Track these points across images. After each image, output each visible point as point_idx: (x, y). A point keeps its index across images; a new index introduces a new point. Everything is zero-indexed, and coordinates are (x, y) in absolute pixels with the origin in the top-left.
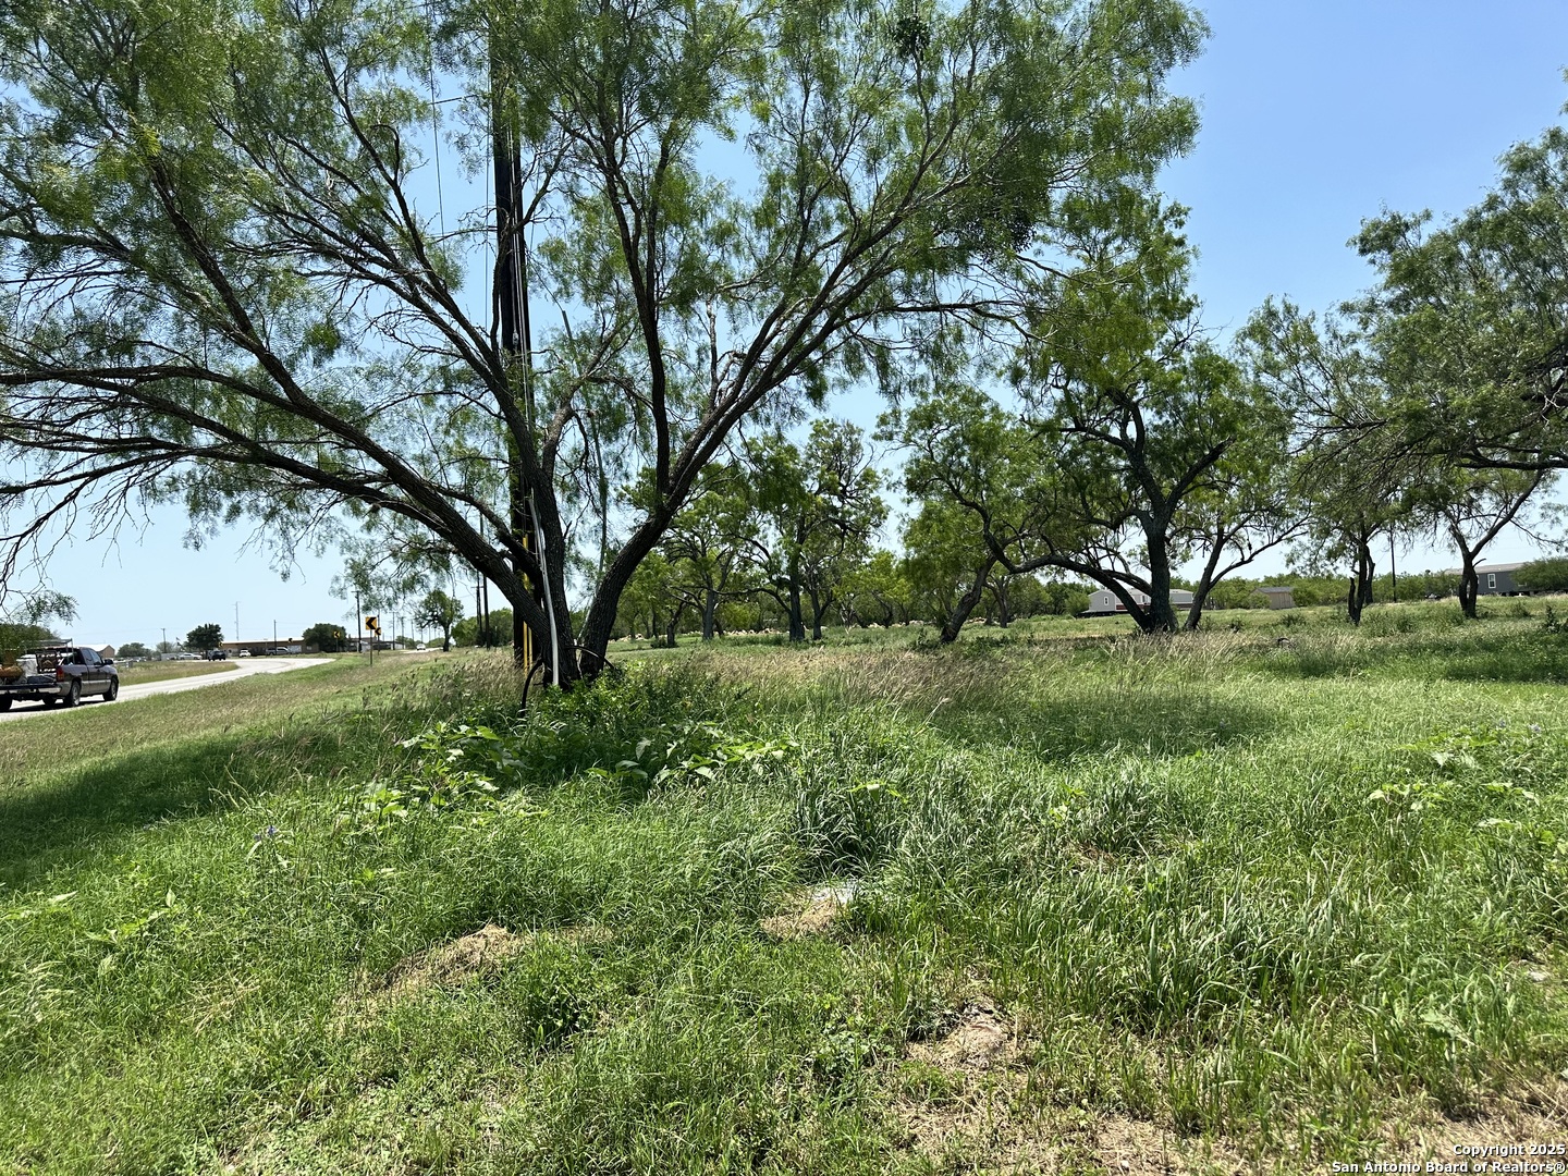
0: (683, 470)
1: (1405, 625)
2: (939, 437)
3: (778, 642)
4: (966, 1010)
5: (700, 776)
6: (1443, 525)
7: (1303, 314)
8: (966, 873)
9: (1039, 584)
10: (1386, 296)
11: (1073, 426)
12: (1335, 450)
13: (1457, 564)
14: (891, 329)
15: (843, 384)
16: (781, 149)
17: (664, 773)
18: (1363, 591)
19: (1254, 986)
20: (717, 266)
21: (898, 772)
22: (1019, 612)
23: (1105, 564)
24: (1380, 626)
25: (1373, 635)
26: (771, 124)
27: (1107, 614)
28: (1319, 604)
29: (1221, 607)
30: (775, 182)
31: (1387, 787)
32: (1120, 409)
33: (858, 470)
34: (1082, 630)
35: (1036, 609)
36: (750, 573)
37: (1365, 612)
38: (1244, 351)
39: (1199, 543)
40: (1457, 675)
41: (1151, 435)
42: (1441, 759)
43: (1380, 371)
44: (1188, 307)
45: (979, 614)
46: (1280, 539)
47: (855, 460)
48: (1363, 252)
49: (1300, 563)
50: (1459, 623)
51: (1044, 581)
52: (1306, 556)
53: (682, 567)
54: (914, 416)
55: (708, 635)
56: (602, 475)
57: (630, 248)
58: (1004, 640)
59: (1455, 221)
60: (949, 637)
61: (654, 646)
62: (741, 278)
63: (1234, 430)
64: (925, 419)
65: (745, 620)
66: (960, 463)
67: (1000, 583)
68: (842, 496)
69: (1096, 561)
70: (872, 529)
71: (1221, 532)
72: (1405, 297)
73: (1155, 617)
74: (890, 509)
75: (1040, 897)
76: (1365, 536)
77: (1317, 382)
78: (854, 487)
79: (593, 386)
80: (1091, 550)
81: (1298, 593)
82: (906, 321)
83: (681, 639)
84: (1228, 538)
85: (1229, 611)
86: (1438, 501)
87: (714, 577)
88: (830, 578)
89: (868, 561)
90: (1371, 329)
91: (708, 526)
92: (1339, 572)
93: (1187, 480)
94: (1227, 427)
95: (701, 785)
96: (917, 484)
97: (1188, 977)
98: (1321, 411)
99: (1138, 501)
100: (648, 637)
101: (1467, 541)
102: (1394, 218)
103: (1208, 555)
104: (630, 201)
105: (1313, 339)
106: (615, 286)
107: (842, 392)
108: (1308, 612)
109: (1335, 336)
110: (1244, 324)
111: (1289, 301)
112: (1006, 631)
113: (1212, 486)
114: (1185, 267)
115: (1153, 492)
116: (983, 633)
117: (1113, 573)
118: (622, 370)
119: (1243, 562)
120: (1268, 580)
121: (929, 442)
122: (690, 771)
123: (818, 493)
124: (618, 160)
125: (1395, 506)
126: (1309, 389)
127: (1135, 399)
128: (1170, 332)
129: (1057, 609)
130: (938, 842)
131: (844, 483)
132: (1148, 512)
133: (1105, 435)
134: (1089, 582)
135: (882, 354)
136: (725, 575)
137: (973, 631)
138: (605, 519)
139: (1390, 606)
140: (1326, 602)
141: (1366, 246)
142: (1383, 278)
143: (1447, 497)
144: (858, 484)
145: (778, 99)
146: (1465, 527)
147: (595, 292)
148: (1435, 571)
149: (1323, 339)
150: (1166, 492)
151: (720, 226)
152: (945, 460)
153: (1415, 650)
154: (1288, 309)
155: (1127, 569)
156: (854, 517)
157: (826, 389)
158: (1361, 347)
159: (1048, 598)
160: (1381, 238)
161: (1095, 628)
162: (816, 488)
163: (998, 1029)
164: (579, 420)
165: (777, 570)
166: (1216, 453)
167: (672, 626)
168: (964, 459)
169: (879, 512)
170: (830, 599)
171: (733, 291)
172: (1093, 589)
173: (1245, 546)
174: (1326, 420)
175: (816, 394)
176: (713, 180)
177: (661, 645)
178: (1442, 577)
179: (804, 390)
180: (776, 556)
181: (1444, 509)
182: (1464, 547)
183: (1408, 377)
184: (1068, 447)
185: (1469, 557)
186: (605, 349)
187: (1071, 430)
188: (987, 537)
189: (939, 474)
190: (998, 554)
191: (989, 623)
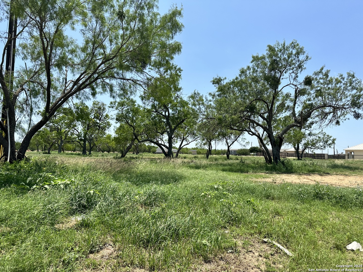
0: (53, 108)
1: (216, 159)
2: (125, 109)
3: (79, 154)
4: (106, 245)
5: (45, 187)
6: (225, 140)
7: (201, 95)
8: (112, 212)
9: (146, 145)
10: (217, 93)
11: (155, 111)
12: (206, 123)
13: (226, 148)
14: (114, 82)
15: (101, 93)
16: (89, 35)
17: (35, 186)
18: (209, 152)
19: (171, 236)
20: (70, 59)
21: (99, 188)
22: (141, 151)
23: (160, 142)
24: (212, 160)
25: (210, 161)
26: (87, 28)
27: (160, 153)
28: (202, 154)
29: (183, 153)
30: (87, 42)
31: (205, 192)
32: (165, 109)
33: (104, 114)
34: (154, 156)
35: (145, 151)
36: (73, 136)
37: (209, 156)
38: (190, 101)
39: (179, 139)
40: (223, 170)
41: (171, 115)
42: (216, 187)
43: (215, 108)
44: (180, 89)
45: (131, 151)
46: (195, 140)
47: (104, 112)
48: (213, 84)
49: (198, 145)
50: (226, 160)
51: (147, 145)
52: (200, 144)
53: (54, 134)
54: (119, 103)
55: (60, 151)
56: (31, 106)
57: (45, 50)
58: (136, 158)
59: (230, 80)
60: (123, 156)
61: (44, 153)
62: (76, 63)
63: (187, 116)
64: (122, 104)
65: (70, 148)
66: (129, 116)
67: (137, 144)
68: (100, 120)
69: (158, 141)
70: (107, 129)
71: (183, 138)
72: (220, 94)
73: (169, 154)
74: (112, 124)
75: (128, 217)
76: (210, 141)
77: (203, 109)
78: (103, 118)
79: (31, 83)
80: (157, 139)
81: (198, 151)
82: (118, 81)
83: (52, 152)
84: (185, 139)
85: (184, 154)
86: (224, 135)
87: (63, 137)
88: (95, 140)
89: (105, 136)
90: (214, 99)
91: (62, 124)
92: (206, 148)
93: (177, 125)
94: (186, 116)
95: (45, 190)
96: (118, 119)
97: (157, 235)
98: (203, 115)
99: (167, 129)
100: (42, 151)
101: (229, 144)
102: (219, 78)
103: (181, 142)
104: (46, 38)
105: (203, 100)
106: (41, 59)
107: (101, 95)
108: (199, 156)
109: (207, 100)
110: (190, 95)
111: (198, 92)
112: (137, 156)
113: (182, 128)
114: (179, 81)
115: (170, 127)
116: (131, 156)
117: (161, 144)
118: (41, 80)
119: (187, 144)
120: (192, 148)
121: (122, 110)
122: (42, 186)
123: (93, 119)
124: (43, 27)
125: (216, 135)
126: (201, 110)
127: (168, 107)
128: (176, 94)
129: (149, 152)
130: (106, 205)
131: (100, 117)
132: (169, 132)
133: (161, 114)
134: (156, 146)
135: (111, 87)
136: (66, 136)
137: (129, 155)
138: (31, 118)
139: (214, 156)
140: (203, 154)
141: (214, 82)
142: (217, 90)
143: (225, 135)
144: (104, 117)
145: (89, 23)
146: (228, 141)
147: (34, 59)
148: (223, 149)
149: (205, 100)
150: (173, 128)
151: (72, 50)
152: (125, 115)
153: (217, 165)
154: (198, 93)
155: (164, 144)
156: (102, 125)
157: (96, 93)
158: (212, 103)
159: (147, 149)
160: (217, 81)
161: (156, 156)
162: (93, 117)
163: (112, 249)
164: (25, 91)
165: (81, 136)
166: (183, 121)
167: (50, 149)
168: (130, 115)
169: (109, 125)
170: (94, 145)
171: (74, 66)
172: (157, 148)
173: (188, 141)
174: (204, 117)
175: (94, 94)
176: (72, 38)
177: (46, 153)
178: (224, 150)
179: (91, 93)
180: (81, 133)
181: (225, 137)
182: (228, 145)
183: (220, 110)
184: (154, 115)
185: (229, 147)
186: (36, 74)
187: (154, 112)
188: (134, 133)
189: (124, 117)
190: (136, 138)
191: (134, 153)
